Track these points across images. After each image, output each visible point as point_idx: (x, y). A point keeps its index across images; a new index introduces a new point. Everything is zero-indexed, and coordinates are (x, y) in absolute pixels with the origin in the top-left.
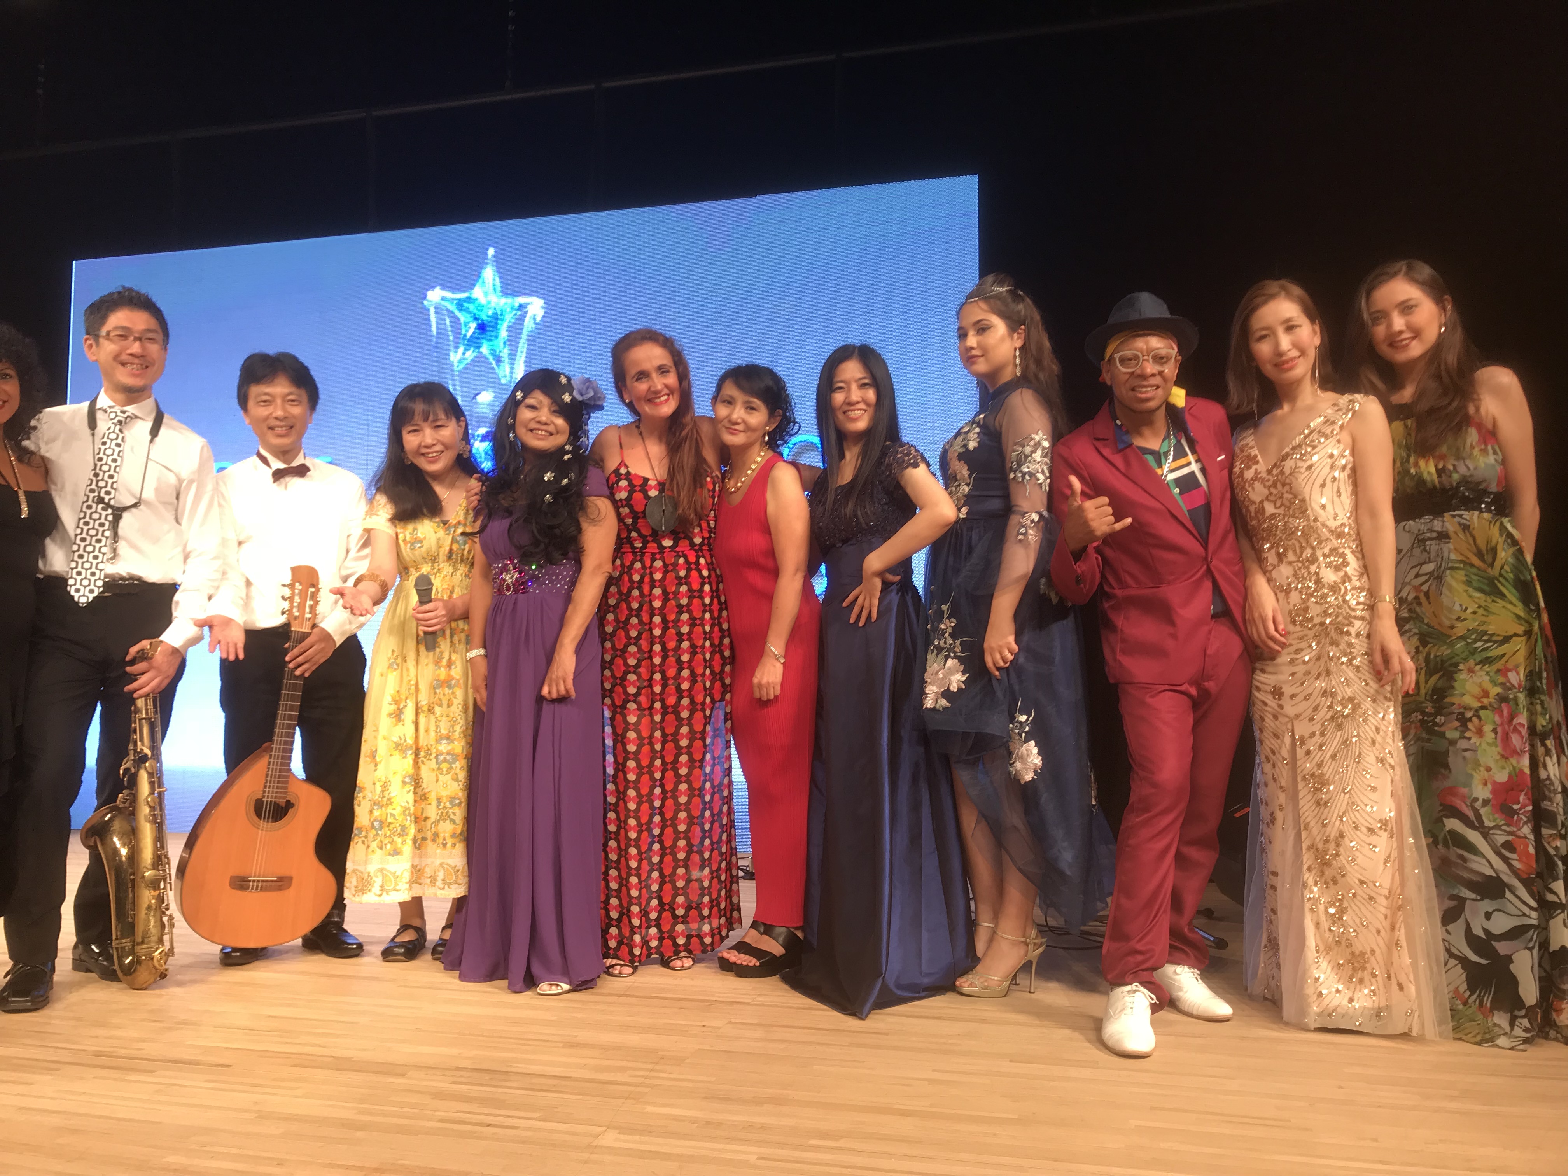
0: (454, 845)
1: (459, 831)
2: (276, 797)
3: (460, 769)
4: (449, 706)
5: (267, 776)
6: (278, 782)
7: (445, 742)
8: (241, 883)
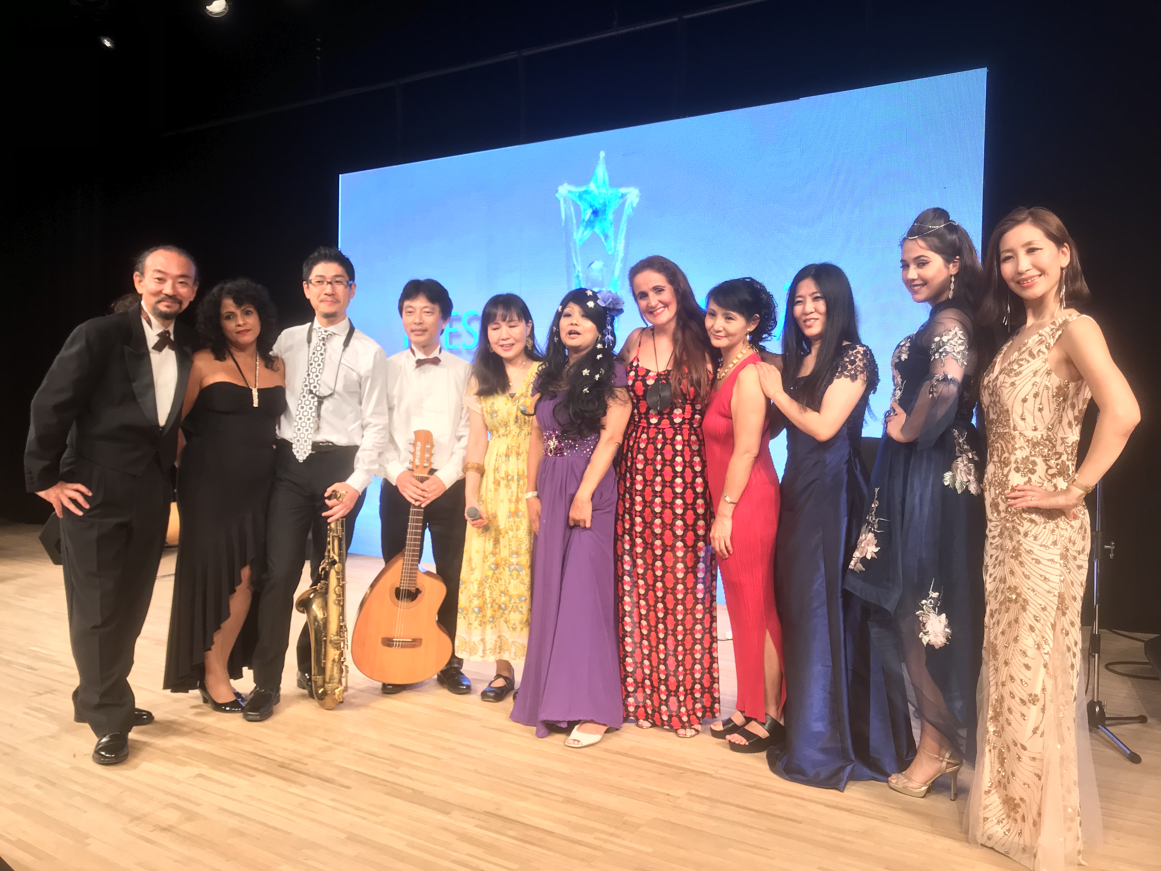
0: (522, 629)
1: (525, 620)
2: (408, 587)
3: (525, 575)
4: (517, 530)
5: (402, 573)
6: (410, 577)
7: (515, 556)
8: (388, 642)
